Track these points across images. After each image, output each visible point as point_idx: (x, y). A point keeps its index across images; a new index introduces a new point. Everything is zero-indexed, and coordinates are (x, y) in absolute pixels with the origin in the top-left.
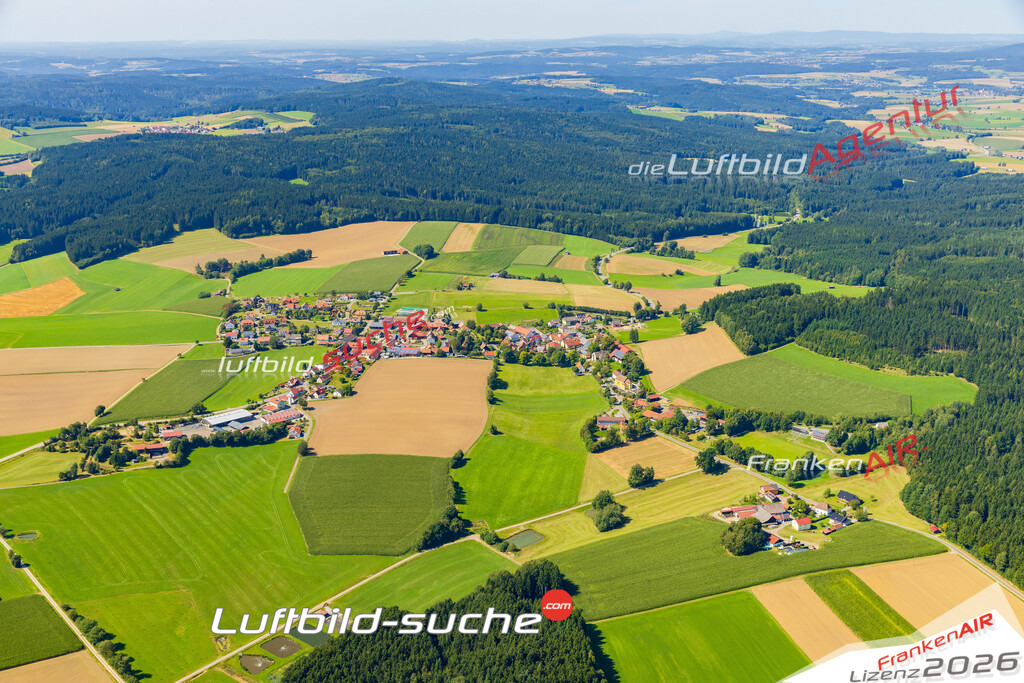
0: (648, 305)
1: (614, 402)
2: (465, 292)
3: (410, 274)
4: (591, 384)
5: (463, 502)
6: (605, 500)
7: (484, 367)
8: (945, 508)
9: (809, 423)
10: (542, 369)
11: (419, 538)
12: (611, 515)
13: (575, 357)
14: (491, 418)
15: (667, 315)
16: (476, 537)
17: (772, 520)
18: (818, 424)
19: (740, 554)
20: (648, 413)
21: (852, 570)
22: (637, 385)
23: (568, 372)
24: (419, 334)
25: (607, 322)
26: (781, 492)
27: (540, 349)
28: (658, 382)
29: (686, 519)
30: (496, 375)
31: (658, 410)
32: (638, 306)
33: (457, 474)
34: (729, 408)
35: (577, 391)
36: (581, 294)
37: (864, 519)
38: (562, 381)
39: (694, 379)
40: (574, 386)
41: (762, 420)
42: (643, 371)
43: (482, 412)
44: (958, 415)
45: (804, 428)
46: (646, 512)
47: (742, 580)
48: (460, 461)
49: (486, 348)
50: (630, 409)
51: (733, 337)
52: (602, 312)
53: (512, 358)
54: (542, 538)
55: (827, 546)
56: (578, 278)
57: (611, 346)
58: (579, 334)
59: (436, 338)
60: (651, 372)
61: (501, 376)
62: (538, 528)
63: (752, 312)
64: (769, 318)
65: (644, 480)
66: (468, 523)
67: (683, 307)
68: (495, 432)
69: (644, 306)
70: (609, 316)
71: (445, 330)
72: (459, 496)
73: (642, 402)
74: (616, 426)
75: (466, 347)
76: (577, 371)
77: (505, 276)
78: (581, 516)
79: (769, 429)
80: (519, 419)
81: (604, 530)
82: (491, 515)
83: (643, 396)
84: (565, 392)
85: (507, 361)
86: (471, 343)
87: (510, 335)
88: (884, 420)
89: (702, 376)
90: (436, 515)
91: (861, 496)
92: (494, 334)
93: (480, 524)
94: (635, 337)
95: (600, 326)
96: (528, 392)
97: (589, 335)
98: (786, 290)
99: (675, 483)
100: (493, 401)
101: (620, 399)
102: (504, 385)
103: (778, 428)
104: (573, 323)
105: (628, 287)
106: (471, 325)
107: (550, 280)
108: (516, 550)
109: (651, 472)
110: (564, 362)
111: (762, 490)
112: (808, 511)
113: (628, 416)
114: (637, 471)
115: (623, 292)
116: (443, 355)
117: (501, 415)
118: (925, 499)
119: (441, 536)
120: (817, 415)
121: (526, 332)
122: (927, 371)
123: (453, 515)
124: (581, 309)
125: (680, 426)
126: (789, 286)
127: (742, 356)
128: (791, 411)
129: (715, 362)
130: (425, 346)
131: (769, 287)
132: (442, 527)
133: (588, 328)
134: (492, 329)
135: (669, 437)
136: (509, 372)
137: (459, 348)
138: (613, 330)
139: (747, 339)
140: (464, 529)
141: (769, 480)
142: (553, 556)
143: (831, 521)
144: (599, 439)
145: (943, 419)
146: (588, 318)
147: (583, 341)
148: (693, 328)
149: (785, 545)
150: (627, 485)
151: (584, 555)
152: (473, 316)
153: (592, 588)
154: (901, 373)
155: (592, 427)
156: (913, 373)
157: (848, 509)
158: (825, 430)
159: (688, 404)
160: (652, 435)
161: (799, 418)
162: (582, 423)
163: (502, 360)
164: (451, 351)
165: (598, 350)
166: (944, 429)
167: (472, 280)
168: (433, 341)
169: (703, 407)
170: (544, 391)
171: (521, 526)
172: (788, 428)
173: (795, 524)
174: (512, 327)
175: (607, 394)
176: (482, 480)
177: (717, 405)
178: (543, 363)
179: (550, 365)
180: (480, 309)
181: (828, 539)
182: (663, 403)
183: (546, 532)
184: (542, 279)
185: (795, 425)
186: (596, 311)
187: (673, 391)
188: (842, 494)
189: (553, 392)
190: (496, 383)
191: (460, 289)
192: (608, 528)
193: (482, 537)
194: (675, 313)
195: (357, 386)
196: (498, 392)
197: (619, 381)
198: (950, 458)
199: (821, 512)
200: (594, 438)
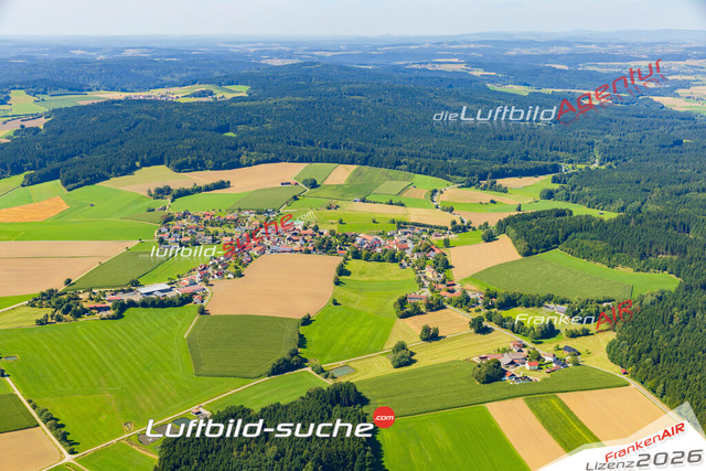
0: (463, 222)
1: (423, 286)
2: (332, 211)
3: (295, 198)
4: (410, 274)
5: (305, 347)
6: (401, 347)
7: (336, 261)
8: (632, 356)
9: (556, 302)
10: (378, 264)
11: (269, 367)
12: (403, 357)
13: (402, 256)
14: (334, 294)
15: (474, 229)
16: (309, 369)
17: (512, 363)
18: (562, 303)
19: (483, 383)
20: (444, 293)
21: (558, 395)
22: (442, 275)
23: (396, 265)
24: (295, 238)
25: (430, 233)
26: (524, 346)
27: (378, 250)
28: (457, 273)
29: (454, 361)
30: (342, 266)
31: (452, 291)
32: (454, 223)
33: (303, 330)
34: (501, 291)
35: (399, 279)
36: (414, 214)
37: (577, 364)
38: (390, 272)
39: (481, 272)
40: (398, 275)
41: (522, 299)
42: (447, 266)
43: (329, 290)
44: (661, 298)
45: (552, 305)
46: (428, 357)
47: (481, 399)
48: (307, 321)
49: (340, 249)
50: (432, 291)
51: (514, 244)
52: (428, 226)
53: (357, 256)
55: (545, 380)
56: (417, 203)
57: (429, 248)
58: (409, 241)
60: (453, 267)
61: (347, 267)
62: (352, 365)
63: (531, 227)
64: (542, 231)
65: (431, 336)
66: (306, 360)
67: (486, 224)
68: (336, 303)
69: (459, 223)
70: (432, 229)
71: (313, 236)
72: (302, 342)
73: (442, 286)
74: (420, 301)
75: (326, 247)
76: (401, 265)
77: (363, 201)
78: (383, 358)
79: (527, 306)
80: (355, 295)
81: (396, 367)
82: (322, 355)
83: (443, 282)
84: (391, 279)
85: (354, 258)
86: (330, 245)
87: (359, 240)
88: (609, 301)
89: (488, 270)
90: (284, 353)
91: (579, 350)
92: (347, 239)
93: (313, 361)
94: (447, 243)
95: (425, 236)
96: (364, 278)
97: (415, 242)
98: (561, 213)
99: (453, 339)
100: (338, 283)
101: (427, 284)
102: (348, 273)
103: (533, 305)
104: (405, 234)
105: (451, 210)
106: (333, 233)
107: (396, 204)
108: (333, 377)
109: (436, 331)
110: (393, 259)
111: (511, 344)
112: (539, 358)
113: (430, 295)
114: (427, 330)
115: (447, 214)
116: (309, 252)
117: (342, 292)
119: (282, 368)
120: (562, 297)
121: (370, 239)
122: (648, 270)
123: (294, 354)
124: (413, 224)
125: (465, 302)
126: (565, 211)
127: (519, 257)
128: (544, 294)
129: (500, 261)
130: (297, 246)
131: (548, 211)
132: (285, 361)
133: (416, 237)
134: (347, 236)
135: (456, 309)
136: (353, 265)
137: (320, 248)
138: (433, 239)
139: (523, 245)
140: (302, 363)
141: (519, 339)
142: (357, 381)
143: (554, 365)
144: (406, 310)
146: (417, 230)
147: (410, 245)
148: (489, 238)
149: (516, 378)
150: (419, 339)
151: (378, 381)
152: (335, 227)
154: (629, 270)
155: (403, 302)
156: (638, 270)
157: (568, 358)
158: (565, 307)
159: (474, 288)
160: (443, 307)
161: (549, 298)
162: (396, 299)
163: (350, 257)
164: (314, 249)
165: (419, 251)
166: (647, 307)
167: (339, 203)
168: (303, 243)
169: (484, 291)
170: (376, 278)
171: (341, 363)
172: (540, 305)
173: (527, 366)
174: (362, 235)
175: (419, 281)
176: (321, 334)
177: (494, 289)
178: (378, 259)
179: (384, 261)
180: (341, 222)
181: (548, 375)
182: (457, 287)
183: (358, 367)
184: (391, 203)
185: (546, 304)
186: (424, 226)
187: (465, 280)
188: (567, 348)
189: (382, 279)
190: (342, 271)
191: (329, 208)
192: (400, 366)
193: (313, 369)
194: (480, 228)
195: (245, 271)
196: (342, 278)
197: (429, 273)
199: (548, 359)
200: (403, 308)
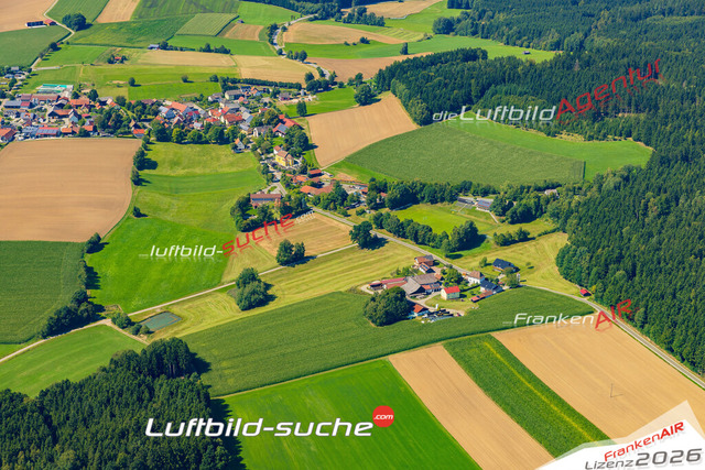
0: (323, 75)
1: (272, 179)
2: (117, 66)
3: (54, 47)
4: (251, 161)
5: (97, 287)
6: (249, 277)
7: (132, 146)
8: (595, 269)
9: (475, 194)
10: (198, 147)
11: (43, 323)
12: (254, 293)
13: (234, 134)
14: (134, 199)
15: (341, 86)
16: (108, 322)
17: (421, 290)
18: (485, 193)
19: (382, 324)
20: (306, 189)
21: (494, 334)
22: (299, 161)
23: (226, 149)
24: (60, 112)
25: (275, 95)
26: (436, 263)
27: (197, 126)
28: (323, 157)
29: (332, 294)
30: (143, 154)
31: (319, 185)
32: (310, 77)
33: (91, 260)
34: (392, 180)
35: (234, 170)
36: (248, 66)
37: (515, 285)
38: (218, 159)
39: (360, 153)
40: (232, 164)
41: (426, 192)
42: (307, 145)
43: (125, 193)
44: (626, 179)
45: (470, 198)
46: (292, 289)
47: (380, 349)
48: (96, 245)
49: (136, 126)
50: (288, 185)
51: (406, 106)
52: (271, 84)
53: (163, 136)
54: (180, 319)
55: (472, 313)
56: (249, 48)
57: (275, 120)
58: (243, 109)
59: (79, 117)
60: (316, 147)
61: (150, 155)
62: (176, 310)
63: (429, 79)
64: (446, 85)
65: (294, 257)
66: (101, 308)
67: (359, 77)
68: (138, 214)
69: (317, 77)
70: (276, 88)
71: (90, 107)
72: (92, 279)
73: (301, 178)
74: (271, 204)
75: (112, 125)
76: (235, 147)
77: (164, 47)
78: (223, 297)
79: (434, 201)
80: (167, 200)
81: (245, 309)
82: (126, 299)
83: (304, 172)
84: (220, 170)
85: (158, 140)
86: (119, 120)
87: (164, 111)
88: (553, 188)
89: (370, 148)
90: (65, 300)
91: (516, 263)
92: (145, 110)
93: (114, 308)
94: (302, 110)
95: (267, 99)
96: (180, 172)
97: (252, 110)
98: (471, 56)
99: (327, 259)
100: (138, 181)
101: (278, 175)
102: (153, 165)
103: (443, 200)
104: (236, 97)
105: (303, 57)
106: (121, 101)
107: (217, 51)
108: (149, 332)
109: (301, 248)
110: (222, 139)
111: (416, 263)
112: (460, 280)
113: (285, 192)
114: (286, 247)
115: (298, 63)
116: (86, 134)
117: (147, 196)
118: (577, 262)
119: (64, 323)
120: (484, 184)
121: (182, 108)
122: (605, 136)
123: (82, 299)
124: (246, 81)
125: (339, 201)
126: (475, 51)
127: (414, 126)
128: (457, 181)
129: (386, 133)
130: (67, 125)
131: (452, 53)
132: (69, 311)
133: (253, 103)
134: (144, 106)
135: (327, 213)
136: (159, 151)
137: (104, 126)
138: (281, 104)
139: (420, 107)
140: (95, 313)
141: (425, 251)
142: (188, 336)
143: (482, 289)
144: (251, 218)
145: (610, 183)
146: (254, 91)
147: (246, 115)
148: (367, 99)
149: (430, 314)
150: (275, 262)
151: (220, 334)
152: (124, 92)
153: (224, 364)
154: (578, 139)
155: (244, 206)
156: (591, 138)
157: (502, 277)
158: (490, 200)
159: (351, 178)
160: (307, 210)
161: (465, 188)
162: (233, 202)
163: (153, 139)
164: (95, 129)
165: (261, 124)
166: (609, 192)
167: (126, 52)
168: (76, 120)
169: (366, 181)
170: (198, 171)
171: (158, 308)
172: (453, 199)
173: (443, 294)
174: (168, 103)
175: (266, 171)
176: (120, 263)
177: (380, 177)
178: (198, 140)
179: (207, 142)
180: (132, 83)
181: (476, 306)
182: (325, 178)
183: (184, 314)
184: (208, 50)
185: (462, 197)
186: (264, 83)
187: (338, 166)
188: (499, 263)
189: (207, 171)
190: (143, 163)
191: (111, 62)
192: (250, 307)
193: (114, 321)
194: (351, 83)
196: (144, 173)
197: (280, 158)
198: (609, 222)
199: (473, 281)
200: (245, 216)
